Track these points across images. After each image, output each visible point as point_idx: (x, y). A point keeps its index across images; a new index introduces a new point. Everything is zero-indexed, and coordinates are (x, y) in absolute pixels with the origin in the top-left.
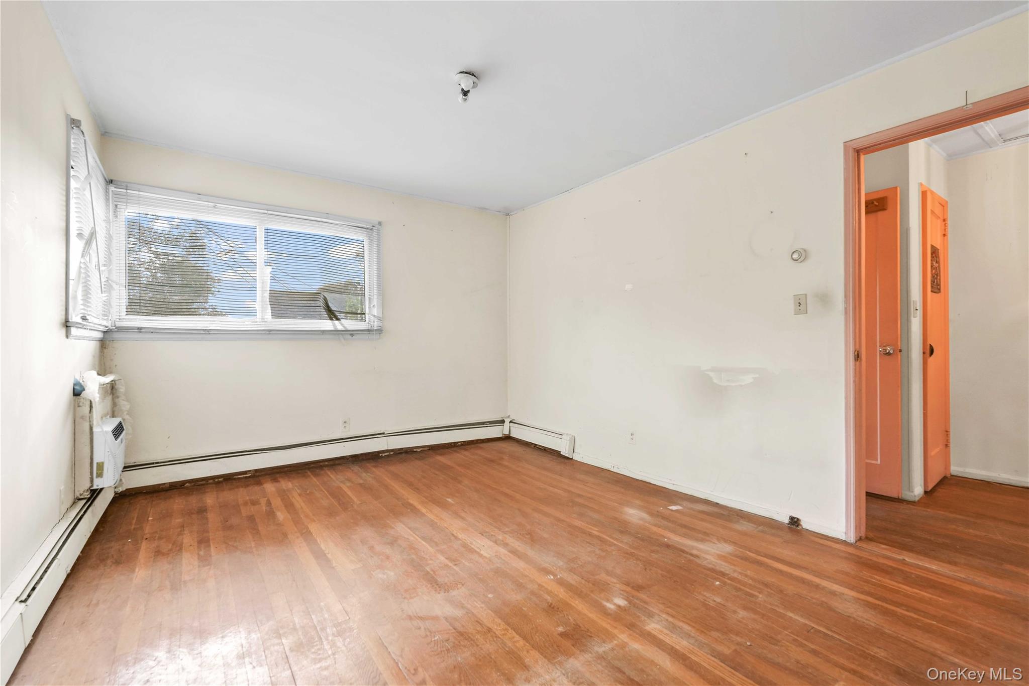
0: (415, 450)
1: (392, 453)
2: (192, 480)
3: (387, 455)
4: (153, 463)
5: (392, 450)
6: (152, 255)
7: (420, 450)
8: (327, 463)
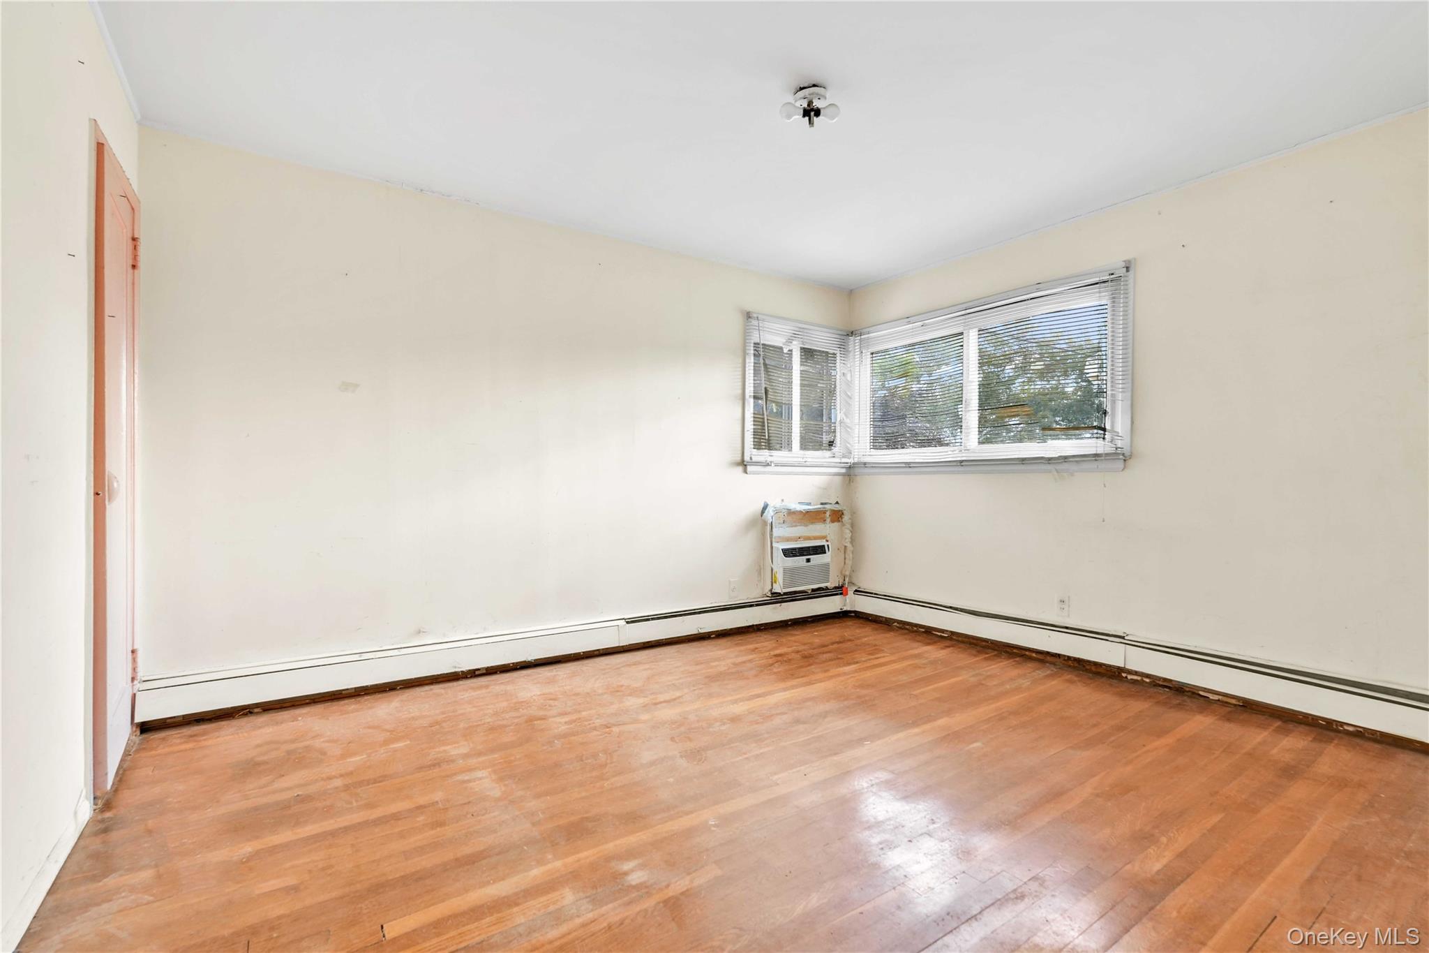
0: (1201, 693)
1: (1148, 680)
2: (902, 621)
3: (1137, 680)
4: (872, 593)
5: (1148, 676)
6: (886, 392)
7: (1216, 697)
8: (1034, 655)
